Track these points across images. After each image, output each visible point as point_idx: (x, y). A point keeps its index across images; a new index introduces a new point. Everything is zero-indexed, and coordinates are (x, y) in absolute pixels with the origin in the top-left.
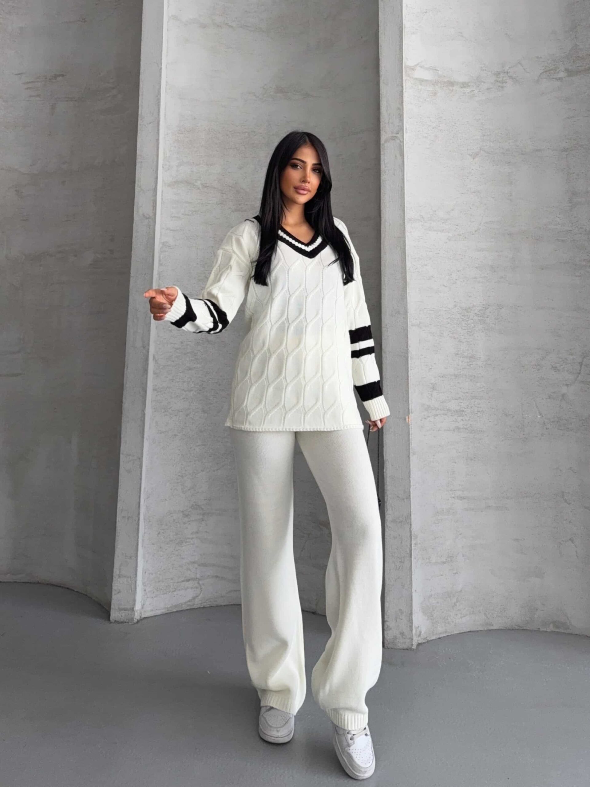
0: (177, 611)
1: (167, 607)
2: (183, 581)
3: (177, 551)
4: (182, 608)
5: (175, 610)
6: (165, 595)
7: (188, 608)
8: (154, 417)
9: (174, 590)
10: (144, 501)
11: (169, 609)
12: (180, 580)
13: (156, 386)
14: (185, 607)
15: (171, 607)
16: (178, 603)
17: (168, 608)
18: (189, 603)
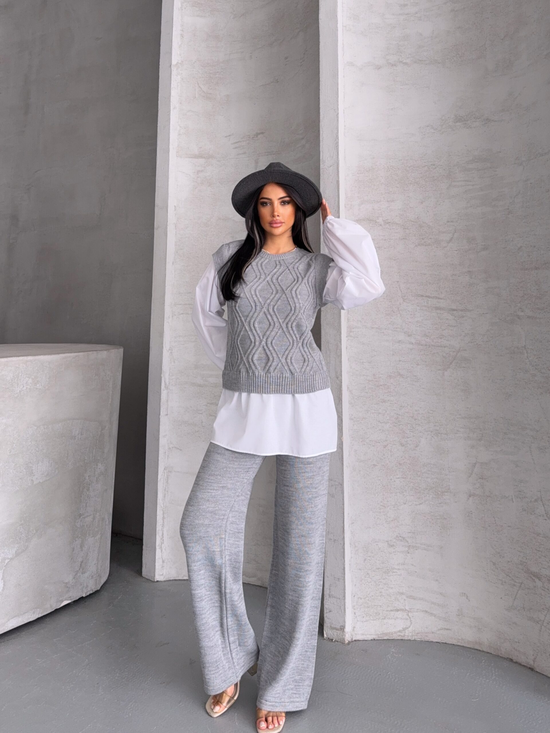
0: (388, 639)
1: (377, 633)
2: (392, 611)
3: (384, 579)
4: (392, 637)
5: (385, 638)
6: (375, 621)
7: (399, 638)
8: (353, 445)
9: (383, 618)
10: (349, 526)
11: (380, 636)
12: (389, 609)
13: (352, 415)
14: (395, 637)
15: (382, 634)
16: (388, 632)
17: (378, 635)
18: (399, 634)
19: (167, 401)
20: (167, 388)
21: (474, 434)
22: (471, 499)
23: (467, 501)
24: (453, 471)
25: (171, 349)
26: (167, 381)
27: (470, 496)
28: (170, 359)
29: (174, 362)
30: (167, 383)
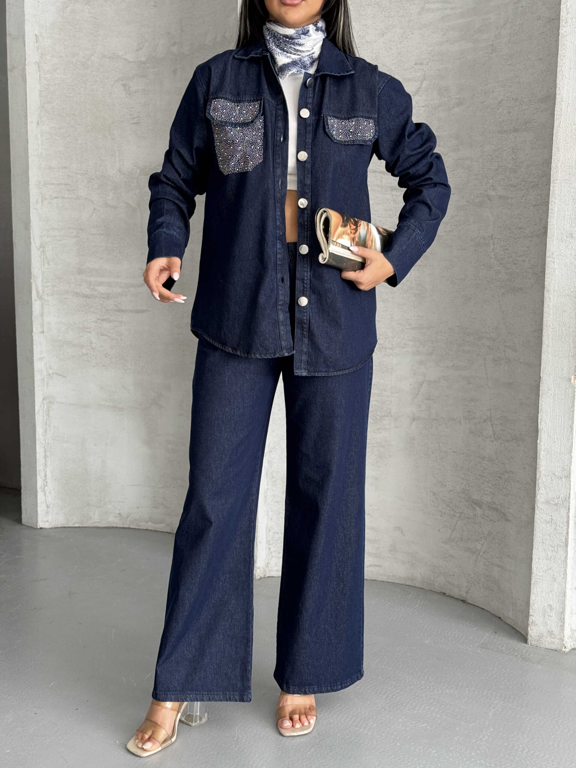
19: (42, 315)
20: (40, 298)
21: (424, 347)
22: (414, 423)
23: (410, 425)
24: (397, 392)
25: (42, 246)
26: (40, 288)
27: (414, 420)
28: (42, 260)
29: (49, 264)
30: (41, 292)
